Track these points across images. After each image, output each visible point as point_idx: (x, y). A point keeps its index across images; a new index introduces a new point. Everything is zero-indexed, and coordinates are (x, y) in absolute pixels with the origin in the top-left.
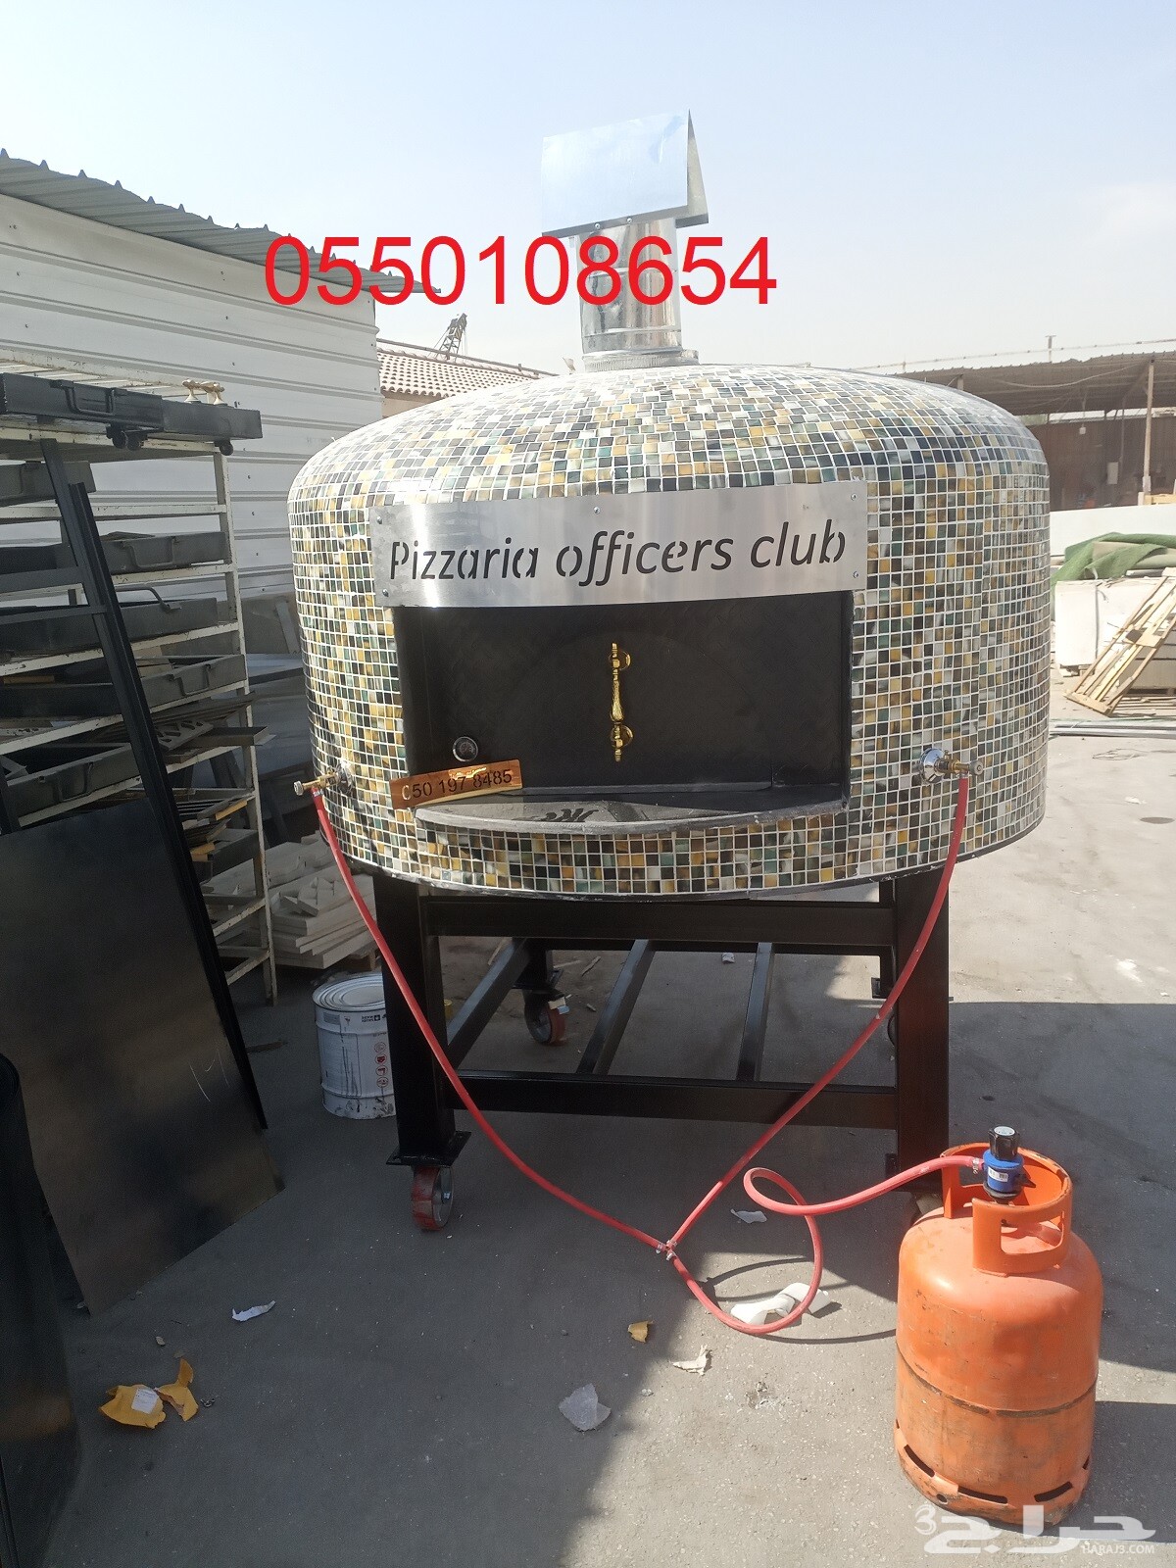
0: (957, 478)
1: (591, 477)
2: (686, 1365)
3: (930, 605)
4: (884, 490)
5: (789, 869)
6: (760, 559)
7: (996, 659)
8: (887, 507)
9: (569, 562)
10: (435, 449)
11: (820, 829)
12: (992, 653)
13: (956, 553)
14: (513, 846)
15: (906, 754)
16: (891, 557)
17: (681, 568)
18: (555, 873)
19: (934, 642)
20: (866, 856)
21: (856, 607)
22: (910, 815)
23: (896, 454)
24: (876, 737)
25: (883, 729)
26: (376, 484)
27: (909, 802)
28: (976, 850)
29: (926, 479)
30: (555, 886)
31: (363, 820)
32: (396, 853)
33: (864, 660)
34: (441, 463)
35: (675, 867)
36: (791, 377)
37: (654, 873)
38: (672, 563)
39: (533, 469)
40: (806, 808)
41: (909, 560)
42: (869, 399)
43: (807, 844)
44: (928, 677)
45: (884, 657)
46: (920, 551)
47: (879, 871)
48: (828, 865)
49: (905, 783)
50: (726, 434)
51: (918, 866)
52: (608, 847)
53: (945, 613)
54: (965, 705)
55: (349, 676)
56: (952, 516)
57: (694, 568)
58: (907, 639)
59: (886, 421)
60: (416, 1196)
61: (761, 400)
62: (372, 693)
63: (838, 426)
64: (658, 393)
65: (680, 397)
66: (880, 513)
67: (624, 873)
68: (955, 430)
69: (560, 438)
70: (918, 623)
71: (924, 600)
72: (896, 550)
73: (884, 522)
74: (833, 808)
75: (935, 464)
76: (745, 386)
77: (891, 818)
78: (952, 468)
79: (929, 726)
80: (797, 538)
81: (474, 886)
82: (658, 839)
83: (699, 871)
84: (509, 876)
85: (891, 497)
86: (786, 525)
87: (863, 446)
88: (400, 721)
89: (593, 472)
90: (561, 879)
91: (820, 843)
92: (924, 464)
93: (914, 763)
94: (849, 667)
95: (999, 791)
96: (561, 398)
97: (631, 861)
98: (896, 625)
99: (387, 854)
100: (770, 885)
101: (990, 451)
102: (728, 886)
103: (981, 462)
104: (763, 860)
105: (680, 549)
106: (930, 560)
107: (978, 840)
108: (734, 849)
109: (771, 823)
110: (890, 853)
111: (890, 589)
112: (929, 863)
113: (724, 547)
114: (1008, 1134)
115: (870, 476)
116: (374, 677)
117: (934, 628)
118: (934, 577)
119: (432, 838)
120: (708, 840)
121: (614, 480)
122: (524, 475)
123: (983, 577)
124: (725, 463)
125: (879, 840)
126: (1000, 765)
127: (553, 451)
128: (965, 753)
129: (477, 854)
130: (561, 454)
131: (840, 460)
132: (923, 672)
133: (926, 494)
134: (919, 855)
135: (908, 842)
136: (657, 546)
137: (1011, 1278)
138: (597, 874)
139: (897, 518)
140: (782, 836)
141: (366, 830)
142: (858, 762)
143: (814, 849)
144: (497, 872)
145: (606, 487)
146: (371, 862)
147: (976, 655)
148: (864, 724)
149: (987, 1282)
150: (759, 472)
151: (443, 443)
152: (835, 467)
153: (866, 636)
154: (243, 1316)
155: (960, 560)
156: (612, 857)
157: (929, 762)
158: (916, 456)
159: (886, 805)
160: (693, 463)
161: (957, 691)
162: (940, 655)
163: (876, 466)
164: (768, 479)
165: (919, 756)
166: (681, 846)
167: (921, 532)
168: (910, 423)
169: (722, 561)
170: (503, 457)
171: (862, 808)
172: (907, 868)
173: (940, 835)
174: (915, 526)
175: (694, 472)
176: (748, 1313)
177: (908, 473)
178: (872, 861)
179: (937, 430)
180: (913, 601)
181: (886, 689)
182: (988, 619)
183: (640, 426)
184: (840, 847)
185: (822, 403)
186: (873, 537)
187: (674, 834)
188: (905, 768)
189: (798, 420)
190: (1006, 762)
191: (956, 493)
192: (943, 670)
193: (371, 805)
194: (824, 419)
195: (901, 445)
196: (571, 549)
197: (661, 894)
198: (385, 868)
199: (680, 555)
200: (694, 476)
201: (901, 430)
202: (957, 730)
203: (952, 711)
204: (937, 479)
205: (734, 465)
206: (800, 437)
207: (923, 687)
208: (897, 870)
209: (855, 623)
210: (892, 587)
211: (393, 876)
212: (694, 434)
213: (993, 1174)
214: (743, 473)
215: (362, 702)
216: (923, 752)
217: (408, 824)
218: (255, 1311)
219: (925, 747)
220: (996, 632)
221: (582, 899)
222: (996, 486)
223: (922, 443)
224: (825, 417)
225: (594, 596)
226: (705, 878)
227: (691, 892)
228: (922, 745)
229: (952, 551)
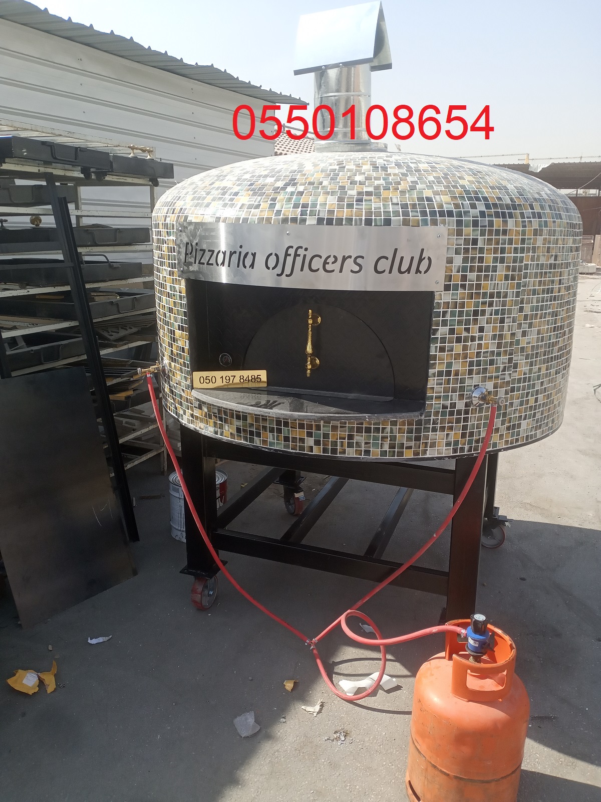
0: (508, 228)
1: (287, 214)
2: (309, 709)
3: (484, 303)
4: (459, 233)
5: (386, 447)
6: (379, 269)
7: (527, 337)
8: (460, 243)
9: (272, 262)
10: (213, 192)
11: (406, 427)
12: (524, 334)
13: (504, 273)
14: (238, 417)
15: (462, 389)
16: (461, 273)
17: (333, 271)
18: (259, 435)
19: (485, 325)
20: (433, 445)
21: (436, 301)
22: (462, 424)
23: (469, 212)
24: (444, 378)
25: (448, 373)
26: (181, 209)
27: (462, 416)
28: (504, 447)
29: (487, 228)
30: (258, 442)
31: (172, 392)
32: (185, 412)
33: (439, 332)
34: (214, 200)
35: (322, 439)
36: (420, 162)
37: (310, 442)
38: (328, 267)
39: (258, 207)
40: (398, 415)
41: (472, 276)
42: (461, 178)
43: (397, 435)
44: (480, 346)
45: (452, 331)
46: (480, 269)
47: (440, 454)
48: (410, 448)
49: (461, 405)
50: (369, 194)
51: (466, 453)
52: (286, 424)
53: (494, 308)
54: (503, 363)
55: (168, 314)
56: (503, 251)
57: (341, 271)
58: (468, 322)
59: (467, 192)
60: (194, 591)
61: (395, 175)
62: (176, 324)
63: (436, 193)
64: (337, 167)
65: (349, 170)
66: (455, 247)
67: (294, 439)
68: (512, 199)
69: (277, 190)
70: (476, 313)
71: (481, 300)
72: (464, 269)
73: (457, 252)
74: (415, 416)
75: (494, 219)
76: (388, 166)
77: (450, 425)
78: (505, 222)
79: (478, 373)
80: (402, 258)
81: (219, 436)
82: (313, 423)
83: (335, 443)
84: (236, 433)
85: (463, 237)
86: (396, 250)
87: (449, 206)
88: (187, 341)
89: (289, 211)
90: (261, 439)
91: (405, 435)
92: (487, 219)
93: (467, 394)
94: (430, 336)
95: (523, 414)
96: (285, 166)
97: (298, 433)
98: (461, 314)
99: (181, 412)
100: (375, 455)
101: (533, 213)
102: (351, 453)
103: (526, 220)
104: (371, 441)
105: (333, 260)
106: (486, 277)
107: (507, 442)
108: (355, 433)
109: (376, 421)
110: (448, 444)
111: (459, 292)
112: (473, 452)
113: (359, 261)
114: (481, 620)
115: (451, 224)
116: (177, 316)
117: (486, 317)
118: (488, 287)
119: (200, 408)
120: (341, 427)
121: (299, 217)
122: (253, 210)
123: (522, 288)
124: (364, 211)
125: (442, 437)
126: (525, 399)
127: (270, 197)
128: (502, 392)
129: (221, 419)
130: (274, 199)
131: (433, 213)
132: (477, 342)
133: (486, 237)
134: (466, 447)
135: (460, 439)
136: (320, 257)
137: (471, 703)
138: (280, 438)
139: (466, 251)
140: (383, 429)
141: (173, 398)
142: (431, 391)
143: (401, 438)
144: (230, 430)
145: (294, 220)
146: (175, 415)
147: (513, 335)
148: (437, 370)
149: (456, 703)
150: (383, 218)
151: (218, 189)
152: (429, 218)
153: (441, 319)
154: (94, 641)
155: (507, 278)
156: (288, 430)
157: (476, 394)
158: (482, 214)
159: (447, 417)
160: (345, 210)
161: (499, 354)
162: (489, 332)
163: (455, 218)
164: (388, 222)
165: (470, 390)
166: (325, 428)
167: (481, 260)
168: (482, 193)
169: (357, 268)
170: (245, 199)
171: (432, 417)
172: (458, 454)
173: (481, 437)
174: (478, 255)
175: (345, 215)
176: (347, 686)
177: (475, 223)
178: (436, 448)
179: (499, 199)
180: (473, 300)
181: (452, 350)
182: (524, 313)
183: (320, 186)
184: (418, 439)
185: (431, 178)
186: (450, 261)
187: (322, 422)
188: (461, 397)
189: (413, 188)
190: (529, 398)
191: (507, 237)
192: (490, 342)
193: (175, 385)
194: (429, 188)
195: (473, 206)
196: (274, 254)
197: (313, 453)
198: (180, 420)
199: (333, 263)
200: (344, 218)
201: (474, 197)
202: (497, 377)
203: (495, 366)
204: (494, 228)
205: (369, 213)
206: (411, 198)
207: (476, 351)
208: (452, 455)
209: (435, 310)
210: (460, 291)
211: (183, 424)
212: (350, 192)
213: (471, 641)
214: (373, 218)
215: (172, 329)
216: (473, 388)
217: (190, 398)
218: (101, 640)
219: (475, 386)
220: (528, 321)
221: (272, 451)
222: (535, 234)
223: (488, 206)
224: (430, 187)
225: (286, 283)
226: (338, 448)
227: (330, 455)
228: (473, 384)
229: (501, 271)
